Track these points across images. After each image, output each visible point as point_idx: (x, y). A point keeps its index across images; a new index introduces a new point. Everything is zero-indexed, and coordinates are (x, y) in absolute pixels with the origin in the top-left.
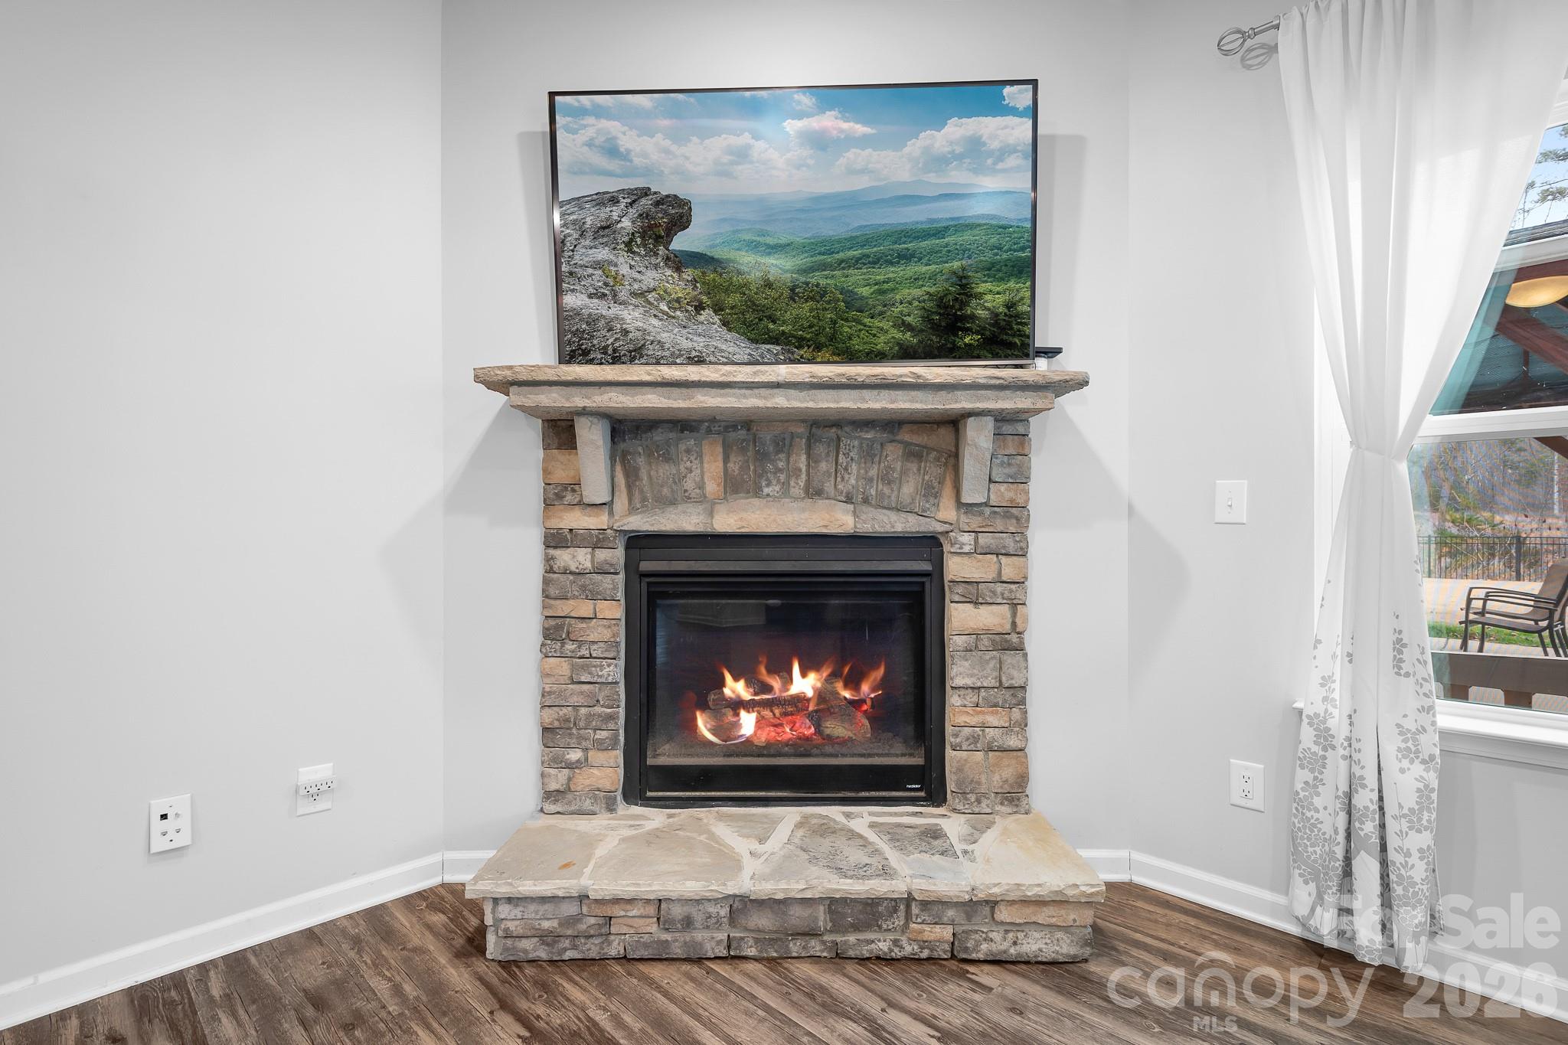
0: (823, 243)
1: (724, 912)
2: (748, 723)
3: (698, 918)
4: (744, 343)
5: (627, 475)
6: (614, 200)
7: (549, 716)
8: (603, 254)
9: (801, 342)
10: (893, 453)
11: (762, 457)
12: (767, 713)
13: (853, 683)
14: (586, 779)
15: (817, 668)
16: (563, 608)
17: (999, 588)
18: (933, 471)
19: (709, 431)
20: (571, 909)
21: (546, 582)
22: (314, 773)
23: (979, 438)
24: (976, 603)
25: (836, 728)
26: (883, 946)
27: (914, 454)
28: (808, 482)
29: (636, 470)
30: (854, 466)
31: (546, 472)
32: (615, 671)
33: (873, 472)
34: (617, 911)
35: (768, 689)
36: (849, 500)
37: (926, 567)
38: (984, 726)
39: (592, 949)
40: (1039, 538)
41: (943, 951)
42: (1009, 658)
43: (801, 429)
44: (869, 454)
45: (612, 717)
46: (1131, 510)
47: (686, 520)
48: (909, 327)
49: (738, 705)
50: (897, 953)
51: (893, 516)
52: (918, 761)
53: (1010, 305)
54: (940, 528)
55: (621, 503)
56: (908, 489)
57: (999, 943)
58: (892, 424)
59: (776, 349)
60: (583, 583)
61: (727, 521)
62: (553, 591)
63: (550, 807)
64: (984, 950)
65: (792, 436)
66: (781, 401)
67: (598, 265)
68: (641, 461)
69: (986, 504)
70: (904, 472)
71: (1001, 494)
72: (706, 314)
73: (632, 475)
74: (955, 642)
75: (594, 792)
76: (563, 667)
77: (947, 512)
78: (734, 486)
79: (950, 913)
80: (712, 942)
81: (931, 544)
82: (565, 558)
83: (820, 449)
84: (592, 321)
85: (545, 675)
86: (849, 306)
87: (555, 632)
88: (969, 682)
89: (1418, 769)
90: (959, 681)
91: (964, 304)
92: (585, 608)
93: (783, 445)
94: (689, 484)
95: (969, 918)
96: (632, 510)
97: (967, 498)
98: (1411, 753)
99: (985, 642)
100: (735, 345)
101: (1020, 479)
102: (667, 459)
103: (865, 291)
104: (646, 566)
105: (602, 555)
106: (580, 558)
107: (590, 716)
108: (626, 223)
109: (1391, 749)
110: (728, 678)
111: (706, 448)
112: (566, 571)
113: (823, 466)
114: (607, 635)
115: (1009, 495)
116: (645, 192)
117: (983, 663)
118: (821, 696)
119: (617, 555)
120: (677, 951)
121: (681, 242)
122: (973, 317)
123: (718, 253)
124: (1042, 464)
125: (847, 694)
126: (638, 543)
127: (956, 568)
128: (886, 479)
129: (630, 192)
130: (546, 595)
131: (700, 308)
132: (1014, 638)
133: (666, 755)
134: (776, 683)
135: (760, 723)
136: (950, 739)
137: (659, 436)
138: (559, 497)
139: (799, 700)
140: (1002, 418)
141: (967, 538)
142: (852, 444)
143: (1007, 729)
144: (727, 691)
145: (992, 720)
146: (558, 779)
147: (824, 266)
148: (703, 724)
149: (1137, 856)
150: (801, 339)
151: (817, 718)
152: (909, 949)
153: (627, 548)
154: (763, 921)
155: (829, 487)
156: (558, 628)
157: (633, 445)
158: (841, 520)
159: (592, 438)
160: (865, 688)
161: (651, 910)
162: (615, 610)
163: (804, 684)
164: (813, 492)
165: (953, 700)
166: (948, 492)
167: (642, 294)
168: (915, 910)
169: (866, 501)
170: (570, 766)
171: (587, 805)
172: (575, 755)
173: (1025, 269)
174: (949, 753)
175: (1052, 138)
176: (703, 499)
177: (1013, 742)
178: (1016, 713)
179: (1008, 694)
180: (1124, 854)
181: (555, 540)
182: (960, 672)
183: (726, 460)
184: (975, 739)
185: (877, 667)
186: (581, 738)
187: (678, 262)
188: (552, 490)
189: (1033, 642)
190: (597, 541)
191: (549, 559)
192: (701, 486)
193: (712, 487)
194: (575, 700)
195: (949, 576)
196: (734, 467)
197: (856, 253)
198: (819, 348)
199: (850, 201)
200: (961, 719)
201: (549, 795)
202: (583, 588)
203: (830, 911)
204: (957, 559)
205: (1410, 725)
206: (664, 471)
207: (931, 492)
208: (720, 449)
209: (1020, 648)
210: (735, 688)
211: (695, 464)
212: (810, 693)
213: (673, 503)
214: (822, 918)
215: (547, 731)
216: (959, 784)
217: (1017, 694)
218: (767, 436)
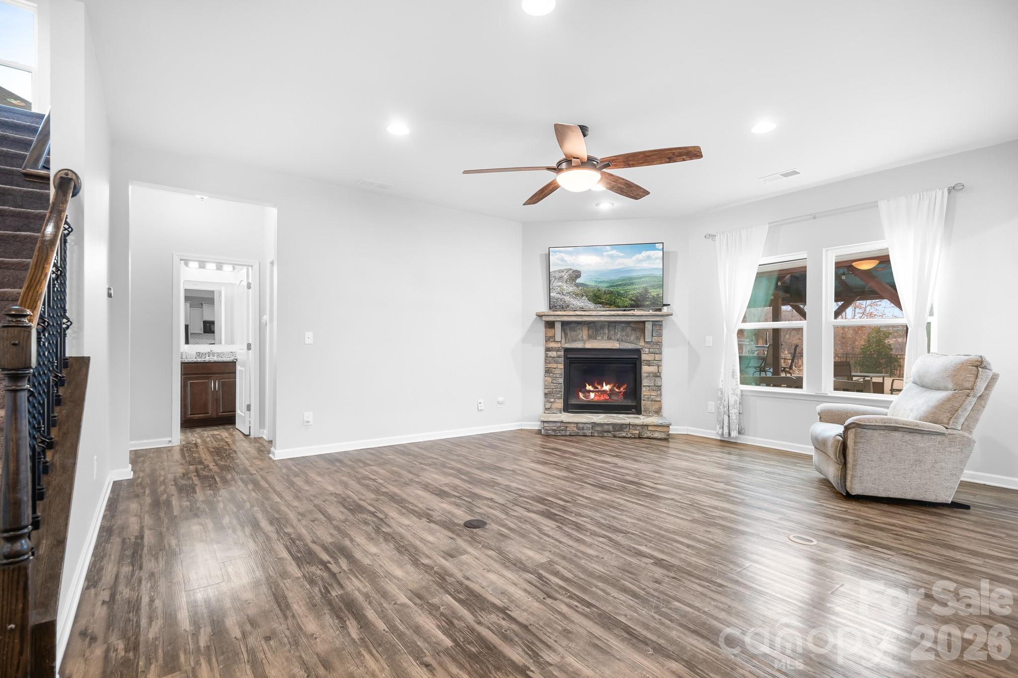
0: (612, 281)
1: (591, 426)
2: (592, 395)
3: (585, 427)
4: (593, 304)
5: (565, 335)
6: (563, 271)
7: (546, 391)
8: (560, 284)
9: (607, 304)
10: (629, 329)
11: (597, 330)
12: (597, 394)
13: (619, 388)
14: (555, 406)
15: (610, 384)
16: (550, 365)
17: (655, 362)
18: (638, 334)
19: (584, 324)
20: (559, 424)
21: (546, 359)
22: (501, 399)
23: (649, 326)
24: (649, 366)
25: (614, 398)
26: (624, 434)
27: (634, 329)
28: (608, 336)
29: (567, 334)
30: (619, 333)
31: (546, 334)
32: (561, 381)
33: (624, 334)
34: (568, 425)
35: (598, 388)
36: (618, 341)
37: (637, 357)
38: (651, 395)
39: (563, 433)
40: (666, 350)
41: (637, 436)
42: (657, 379)
43: (607, 324)
44: (623, 330)
45: (561, 391)
46: (689, 343)
47: (579, 345)
48: (633, 300)
49: (589, 391)
50: (627, 436)
51: (629, 344)
52: (634, 404)
53: (658, 295)
54: (640, 347)
55: (563, 341)
56: (633, 338)
57: (649, 434)
58: (628, 323)
59: (601, 305)
60: (555, 360)
61: (589, 345)
62: (547, 362)
63: (546, 412)
64: (646, 436)
65: (604, 325)
66: (602, 319)
67: (559, 286)
68: (568, 331)
69: (652, 341)
70: (631, 334)
71: (655, 339)
72: (584, 298)
73: (566, 335)
74: (644, 375)
75: (557, 408)
76: (550, 379)
77: (642, 343)
78: (590, 337)
79: (639, 428)
80: (588, 433)
81: (638, 351)
82: (550, 354)
83: (611, 328)
84: (557, 299)
85: (545, 381)
86: (618, 295)
87: (548, 371)
88: (647, 384)
89: (735, 397)
90: (644, 384)
91: (646, 295)
92: (555, 366)
93: (602, 327)
94: (579, 337)
95: (642, 429)
96: (566, 343)
97: (646, 340)
98: (733, 394)
99: (651, 375)
100: (591, 305)
101: (660, 335)
102: (574, 331)
103: (622, 292)
104: (568, 356)
105: (559, 353)
106: (554, 354)
107: (556, 391)
108: (565, 276)
109: (730, 393)
110: (587, 385)
111: (584, 328)
112: (550, 357)
113: (612, 332)
114: (560, 372)
115: (657, 339)
116: (570, 269)
117: (651, 380)
118: (611, 390)
119: (562, 353)
120: (581, 434)
121: (578, 281)
122: (648, 298)
123: (587, 283)
124: (666, 332)
125: (617, 390)
126: (567, 350)
127: (644, 357)
128: (627, 335)
129: (567, 269)
130: (546, 362)
131: (583, 296)
132: (658, 374)
133: (573, 401)
134: (599, 387)
135: (595, 396)
136: (642, 398)
137: (572, 325)
138: (549, 339)
139: (605, 391)
140: (654, 323)
141: (647, 350)
142: (619, 327)
143: (657, 396)
144: (587, 388)
145: (653, 394)
146: (548, 405)
147: (613, 286)
148: (581, 395)
149: (689, 428)
150: (607, 303)
151: (610, 395)
152: (629, 435)
153: (564, 352)
154: (599, 429)
155: (613, 337)
156: (549, 370)
157: (567, 328)
158: (615, 345)
159: (558, 326)
160: (622, 389)
161: (575, 425)
162: (562, 366)
163: (606, 388)
164: (609, 339)
165: (644, 389)
166: (642, 339)
167: (569, 293)
168: (631, 427)
169: (622, 341)
170: (551, 402)
171: (555, 411)
172: (552, 400)
173: (662, 286)
174: (642, 401)
175: (669, 252)
176: (583, 340)
177: (658, 399)
178: (659, 392)
179: (657, 388)
180: (686, 428)
181: (548, 350)
182: (645, 382)
183: (588, 331)
184: (649, 398)
185: (624, 384)
186: (554, 396)
187: (577, 285)
188: (547, 338)
189: (663, 376)
190: (558, 350)
191: (546, 354)
192: (582, 337)
193: (585, 337)
194: (552, 387)
195: (642, 359)
196: (590, 332)
197: (620, 283)
198: (611, 305)
199: (619, 271)
200: (645, 393)
201: (546, 409)
202: (554, 361)
203: (613, 427)
204: (644, 355)
205: (734, 388)
206: (574, 333)
207: (638, 339)
208: (587, 329)
209: (660, 377)
210: (589, 388)
211: (581, 332)
212: (608, 390)
213: (576, 341)
214: (611, 428)
215: (545, 394)
216: (644, 409)
217: (659, 388)
218: (598, 325)
